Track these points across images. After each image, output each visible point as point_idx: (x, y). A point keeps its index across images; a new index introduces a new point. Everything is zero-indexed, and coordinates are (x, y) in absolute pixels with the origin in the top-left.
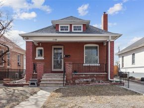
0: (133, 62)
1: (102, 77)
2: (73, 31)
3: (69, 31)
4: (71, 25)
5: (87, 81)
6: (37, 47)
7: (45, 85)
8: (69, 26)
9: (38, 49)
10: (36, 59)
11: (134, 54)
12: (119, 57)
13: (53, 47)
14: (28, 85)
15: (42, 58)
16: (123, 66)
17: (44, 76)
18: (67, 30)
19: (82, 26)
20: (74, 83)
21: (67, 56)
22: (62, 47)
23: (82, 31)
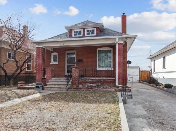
0: (164, 66)
1: (110, 82)
2: (86, 35)
3: (82, 35)
4: (84, 29)
5: (91, 86)
6: (52, 52)
7: (49, 89)
8: (82, 30)
9: (53, 54)
10: (51, 64)
11: (164, 58)
12: (151, 61)
13: (67, 52)
14: (34, 88)
15: (57, 63)
16: (154, 71)
17: (52, 80)
18: (81, 34)
19: (95, 29)
20: (77, 88)
21: (79, 61)
22: (75, 52)
23: (95, 35)
